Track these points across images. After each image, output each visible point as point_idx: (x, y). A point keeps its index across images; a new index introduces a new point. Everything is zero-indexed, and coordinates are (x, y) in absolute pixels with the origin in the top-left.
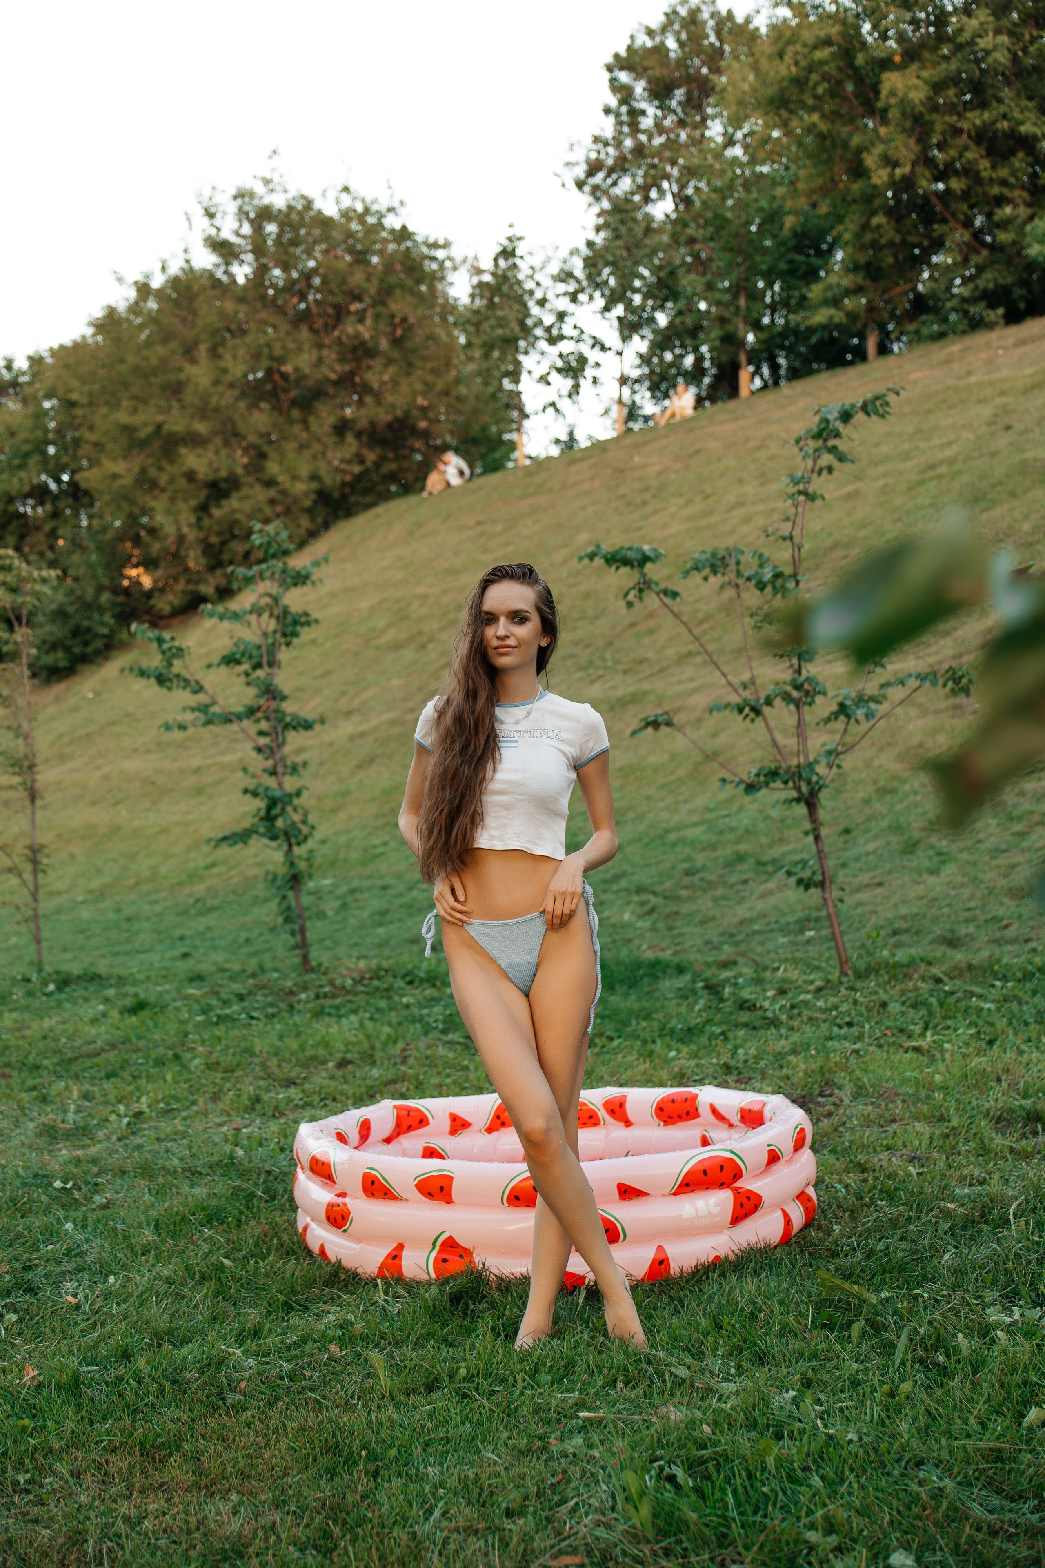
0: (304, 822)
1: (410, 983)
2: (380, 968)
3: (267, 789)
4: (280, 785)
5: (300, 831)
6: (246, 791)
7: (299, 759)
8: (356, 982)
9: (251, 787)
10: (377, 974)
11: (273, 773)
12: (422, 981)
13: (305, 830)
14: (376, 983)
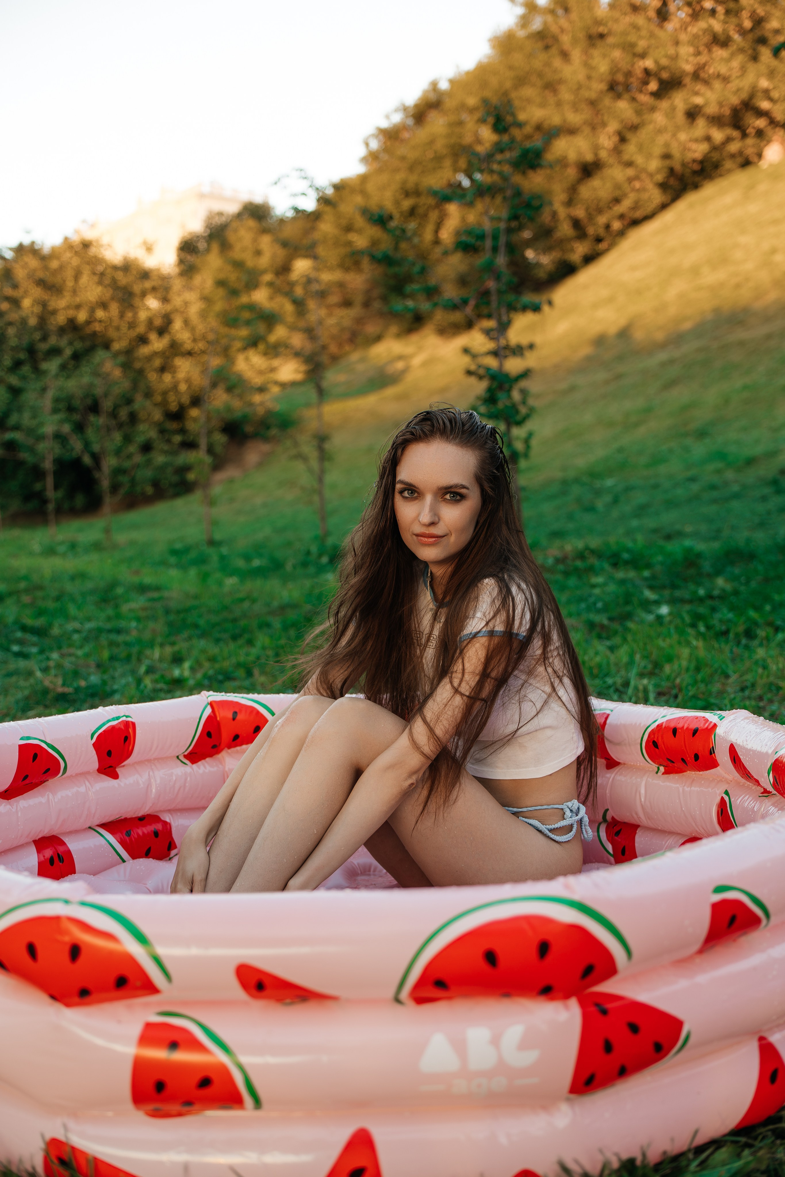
0: (524, 402)
1: (615, 565)
2: (587, 548)
3: (488, 369)
4: (501, 365)
5: (517, 412)
6: (469, 373)
7: (524, 341)
8: (558, 561)
9: (473, 367)
10: (581, 556)
11: (495, 353)
12: (627, 563)
13: (523, 410)
14: (579, 564)
